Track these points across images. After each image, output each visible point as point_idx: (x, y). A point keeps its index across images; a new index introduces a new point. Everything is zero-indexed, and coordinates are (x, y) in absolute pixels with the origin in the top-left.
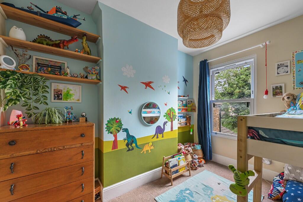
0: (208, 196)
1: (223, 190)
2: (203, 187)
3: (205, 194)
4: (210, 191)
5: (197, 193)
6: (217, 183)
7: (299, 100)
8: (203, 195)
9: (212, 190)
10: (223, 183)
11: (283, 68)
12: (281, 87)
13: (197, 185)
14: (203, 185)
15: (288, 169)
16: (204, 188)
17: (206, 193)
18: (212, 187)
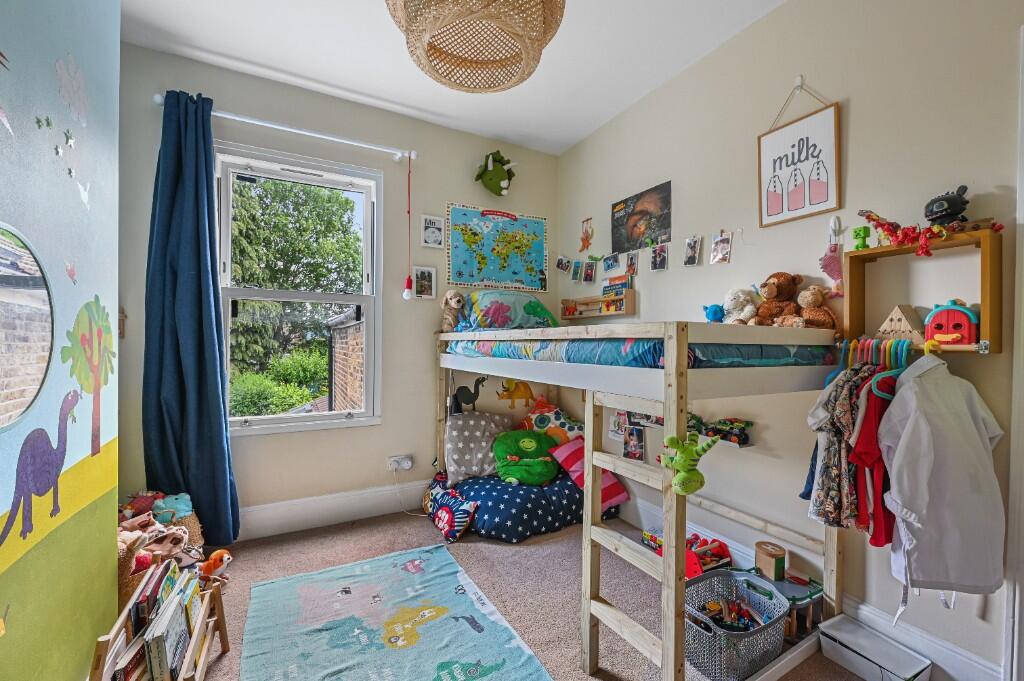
0: (374, 648)
1: (374, 597)
2: (325, 641)
3: (363, 651)
4: (357, 631)
5: (340, 671)
6: (339, 594)
7: (471, 310)
8: (358, 659)
9: (354, 621)
10: (352, 580)
11: (433, 232)
12: (430, 275)
13: (300, 650)
14: (316, 636)
15: (454, 460)
16: (331, 639)
17: (359, 647)
18: (348, 616)
